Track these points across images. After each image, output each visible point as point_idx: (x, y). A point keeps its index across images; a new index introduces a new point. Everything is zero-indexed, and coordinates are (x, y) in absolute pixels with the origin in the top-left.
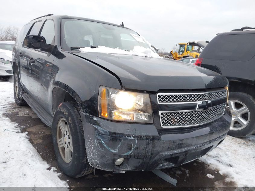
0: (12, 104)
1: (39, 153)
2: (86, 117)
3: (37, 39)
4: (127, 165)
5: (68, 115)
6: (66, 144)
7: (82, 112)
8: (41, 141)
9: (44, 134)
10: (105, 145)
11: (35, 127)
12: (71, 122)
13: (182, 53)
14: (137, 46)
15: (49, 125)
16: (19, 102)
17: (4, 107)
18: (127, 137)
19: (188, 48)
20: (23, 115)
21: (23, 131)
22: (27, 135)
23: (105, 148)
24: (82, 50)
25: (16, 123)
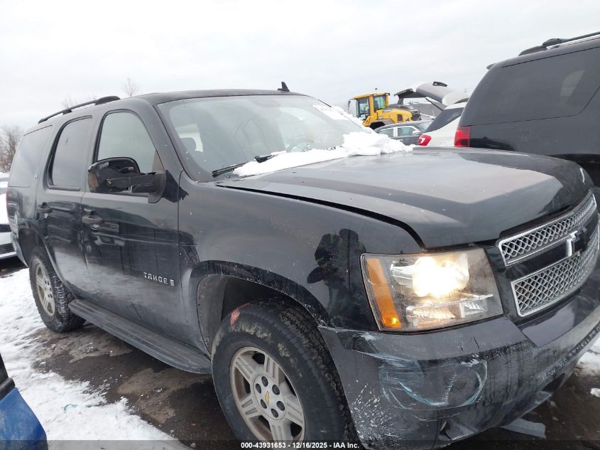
0: (39, 332)
1: (189, 446)
2: (342, 337)
3: (118, 168)
4: (458, 426)
5: (273, 338)
6: (265, 407)
7: (324, 325)
8: (171, 413)
9: (167, 392)
10: (415, 395)
11: (133, 378)
12: (288, 355)
13: (367, 117)
14: (351, 133)
15: (194, 370)
16: (60, 324)
17: (24, 348)
18: (463, 363)
19: (375, 103)
20: (85, 355)
21: (112, 398)
22: (130, 404)
23: (415, 401)
24: (241, 171)
25: (82, 380)
